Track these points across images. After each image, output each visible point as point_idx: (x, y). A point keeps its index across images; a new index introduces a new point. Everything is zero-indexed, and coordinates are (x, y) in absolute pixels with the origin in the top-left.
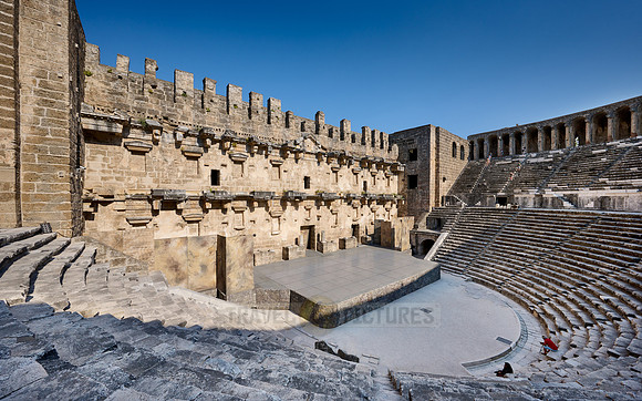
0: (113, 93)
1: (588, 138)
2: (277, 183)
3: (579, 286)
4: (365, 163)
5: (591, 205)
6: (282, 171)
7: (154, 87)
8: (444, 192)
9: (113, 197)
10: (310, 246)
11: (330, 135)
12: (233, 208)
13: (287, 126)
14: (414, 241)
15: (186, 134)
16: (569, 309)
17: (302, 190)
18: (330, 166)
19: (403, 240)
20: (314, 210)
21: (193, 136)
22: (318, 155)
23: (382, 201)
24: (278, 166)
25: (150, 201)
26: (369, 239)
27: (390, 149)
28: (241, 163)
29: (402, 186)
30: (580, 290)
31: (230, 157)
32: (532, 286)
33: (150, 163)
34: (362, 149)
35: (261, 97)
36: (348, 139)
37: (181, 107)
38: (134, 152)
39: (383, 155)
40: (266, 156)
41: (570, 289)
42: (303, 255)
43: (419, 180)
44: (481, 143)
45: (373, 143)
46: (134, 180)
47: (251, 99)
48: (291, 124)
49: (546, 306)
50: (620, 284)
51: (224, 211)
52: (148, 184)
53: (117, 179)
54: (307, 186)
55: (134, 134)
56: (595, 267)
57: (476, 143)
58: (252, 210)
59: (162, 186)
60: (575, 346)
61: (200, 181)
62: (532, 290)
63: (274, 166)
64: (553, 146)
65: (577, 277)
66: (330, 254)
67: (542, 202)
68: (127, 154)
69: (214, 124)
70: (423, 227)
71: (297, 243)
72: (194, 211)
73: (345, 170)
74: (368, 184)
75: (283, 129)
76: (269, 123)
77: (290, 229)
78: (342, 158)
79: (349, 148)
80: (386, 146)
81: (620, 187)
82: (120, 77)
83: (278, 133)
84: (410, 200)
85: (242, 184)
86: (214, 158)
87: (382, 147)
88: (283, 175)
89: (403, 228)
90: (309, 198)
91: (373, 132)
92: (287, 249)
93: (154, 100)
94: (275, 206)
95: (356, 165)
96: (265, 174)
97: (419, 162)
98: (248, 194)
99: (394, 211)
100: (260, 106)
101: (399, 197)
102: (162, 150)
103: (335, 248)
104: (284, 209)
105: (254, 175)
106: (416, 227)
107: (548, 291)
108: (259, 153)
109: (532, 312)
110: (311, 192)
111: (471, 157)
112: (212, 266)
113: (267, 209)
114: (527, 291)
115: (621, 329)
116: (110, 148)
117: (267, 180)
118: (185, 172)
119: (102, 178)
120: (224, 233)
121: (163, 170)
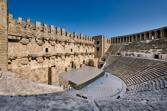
0: (17, 28)
1: (136, 40)
2: (64, 51)
3: (134, 75)
4: (86, 45)
5: (137, 56)
6: (65, 48)
7: (29, 26)
8: (105, 51)
9: (17, 57)
10: (72, 67)
11: (78, 38)
12: (52, 58)
13: (66, 36)
14: (98, 64)
15: (39, 39)
16: (132, 81)
17: (71, 52)
18: (77, 46)
19: (96, 64)
20: (73, 58)
21: (41, 39)
22: (74, 43)
23: (90, 54)
24: (64, 46)
25: (28, 58)
26: (88, 64)
27: (92, 41)
28: (54, 46)
29: (95, 50)
30: (134, 76)
31: (51, 44)
32: (125, 75)
33: (28, 47)
34: (86, 41)
35: (59, 28)
36: (82, 38)
37: (37, 31)
38: (23, 44)
39: (91, 42)
40: (61, 44)
41: (132, 76)
42: (71, 70)
43: (100, 49)
44: (114, 39)
45: (88, 39)
46: (23, 52)
47: (56, 29)
48: (67, 35)
49: (127, 80)
50: (141, 75)
51: (49, 59)
52: (28, 53)
53: (18, 52)
54: (72, 51)
55: (23, 39)
56: (137, 71)
57: (113, 39)
58: (57, 58)
59: (32, 54)
60: (132, 90)
61: (42, 51)
62: (125, 76)
63: (63, 46)
64: (129, 41)
65: (133, 73)
66: (78, 69)
67: (127, 55)
68: (21, 45)
69: (47, 36)
70: (101, 61)
71: (69, 66)
72: (41, 60)
73: (81, 47)
74: (87, 50)
75: (65, 36)
76: (61, 35)
77: (67, 63)
78: (81, 44)
79: (82, 41)
80: (91, 40)
81: (142, 52)
82: (19, 23)
83: (64, 38)
84: (97, 54)
85: (54, 52)
86: (47, 45)
87: (90, 40)
88: (65, 49)
89: (96, 61)
90: (72, 54)
91: (88, 37)
92: (67, 68)
93: (29, 29)
94: (63, 57)
95: (84, 45)
96: (61, 49)
97: (99, 44)
98: (56, 54)
99: (94, 56)
100: (59, 31)
101: (95, 53)
102: (32, 43)
103: (79, 67)
104: (66, 58)
105: (57, 49)
106: (99, 61)
107: (128, 77)
108: (59, 43)
109: (125, 82)
110: (73, 53)
111: (112, 43)
112: (47, 75)
113: (61, 58)
114: (124, 77)
115: (141, 85)
116: (16, 43)
117: (61, 50)
118: (38, 49)
119: (14, 52)
120: (49, 65)
121: (32, 49)
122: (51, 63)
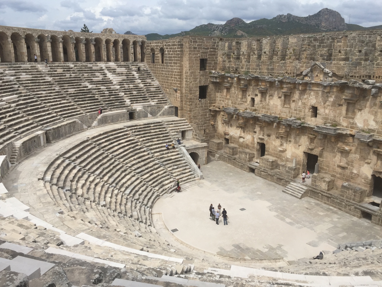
7: (234, 54)
12: (257, 123)
13: (301, 58)
17: (308, 119)
24: (289, 96)
28: (266, 93)
33: (231, 93)
37: (241, 62)
46: (227, 101)
48: (302, 56)
52: (230, 104)
54: (314, 116)
61: (246, 104)
63: (285, 95)
68: (225, 89)
69: (254, 69)
72: (242, 121)
76: (284, 60)
82: (225, 53)
83: (290, 67)
85: (265, 108)
86: (252, 90)
88: (292, 104)
93: (233, 61)
96: (279, 102)
100: (280, 48)
105: (272, 102)
113: (279, 130)
117: (279, 107)
118: (241, 99)
120: (254, 138)
121: (234, 97)
122: (257, 133)
